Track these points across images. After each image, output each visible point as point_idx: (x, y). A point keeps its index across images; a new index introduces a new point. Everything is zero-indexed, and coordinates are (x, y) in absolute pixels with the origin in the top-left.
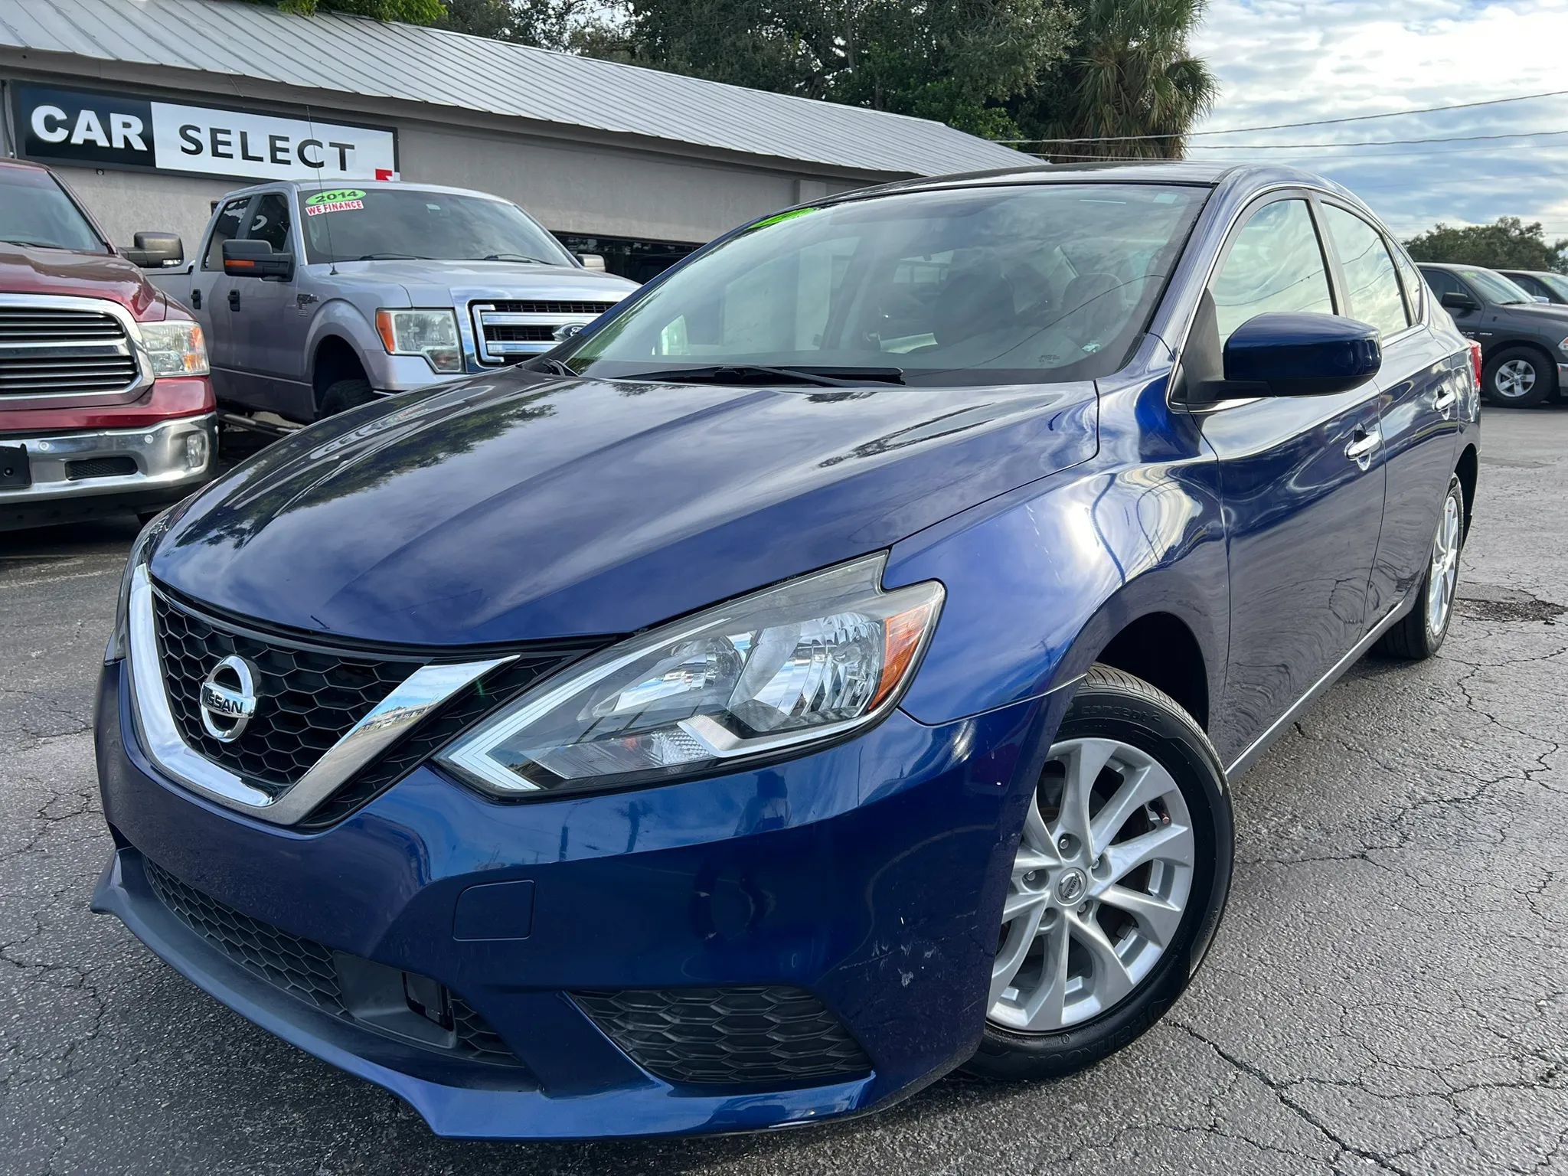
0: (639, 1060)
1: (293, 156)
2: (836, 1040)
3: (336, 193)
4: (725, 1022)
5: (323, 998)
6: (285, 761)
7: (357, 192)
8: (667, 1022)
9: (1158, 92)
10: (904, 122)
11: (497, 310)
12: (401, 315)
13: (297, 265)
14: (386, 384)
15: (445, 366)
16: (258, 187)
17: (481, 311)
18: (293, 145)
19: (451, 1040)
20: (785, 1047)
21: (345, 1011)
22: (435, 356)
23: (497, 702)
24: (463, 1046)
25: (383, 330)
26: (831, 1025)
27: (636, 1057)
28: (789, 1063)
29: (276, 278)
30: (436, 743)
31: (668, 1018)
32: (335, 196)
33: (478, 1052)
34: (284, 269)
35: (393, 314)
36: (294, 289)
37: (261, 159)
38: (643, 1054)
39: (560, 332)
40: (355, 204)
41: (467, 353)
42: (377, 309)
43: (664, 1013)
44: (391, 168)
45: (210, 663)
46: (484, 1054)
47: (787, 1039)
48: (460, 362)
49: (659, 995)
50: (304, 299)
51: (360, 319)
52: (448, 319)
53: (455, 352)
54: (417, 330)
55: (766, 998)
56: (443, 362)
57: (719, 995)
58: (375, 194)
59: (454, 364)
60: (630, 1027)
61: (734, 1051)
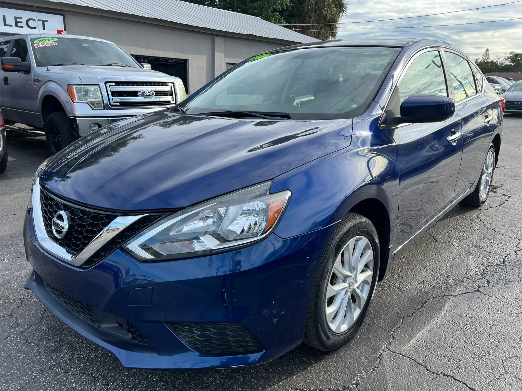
0: (188, 344)
1: (24, 24)
2: (251, 340)
3: (46, 39)
4: (214, 334)
5: (92, 321)
6: (77, 245)
7: (54, 39)
8: (196, 333)
9: (329, 9)
10: (246, 16)
11: (116, 85)
12: (78, 87)
13: (32, 67)
14: (73, 114)
15: (96, 107)
16: (13, 37)
17: (110, 86)
18: (24, 20)
19: (130, 336)
20: (234, 342)
21: (98, 325)
22: (92, 103)
23: (142, 229)
24: (133, 338)
25: (70, 93)
26: (249, 336)
27: (187, 344)
28: (236, 347)
29: (23, 72)
30: (123, 242)
31: (196, 332)
32: (45, 40)
33: (138, 340)
34: (27, 69)
35: (75, 87)
36: (31, 77)
37: (11, 26)
38: (189, 343)
39: (140, 93)
40: (54, 43)
41: (105, 102)
42: (68, 85)
43: (195, 330)
44: (63, 30)
45: (56, 212)
46: (140, 341)
47: (235, 339)
48: (102, 105)
49: (193, 325)
50: (36, 81)
51: (61, 90)
52: (97, 89)
53: (100, 102)
54: (84, 93)
55: (227, 326)
56: (96, 105)
57: (212, 325)
58: (61, 40)
59: (100, 106)
60: (185, 334)
61: (218, 343)
